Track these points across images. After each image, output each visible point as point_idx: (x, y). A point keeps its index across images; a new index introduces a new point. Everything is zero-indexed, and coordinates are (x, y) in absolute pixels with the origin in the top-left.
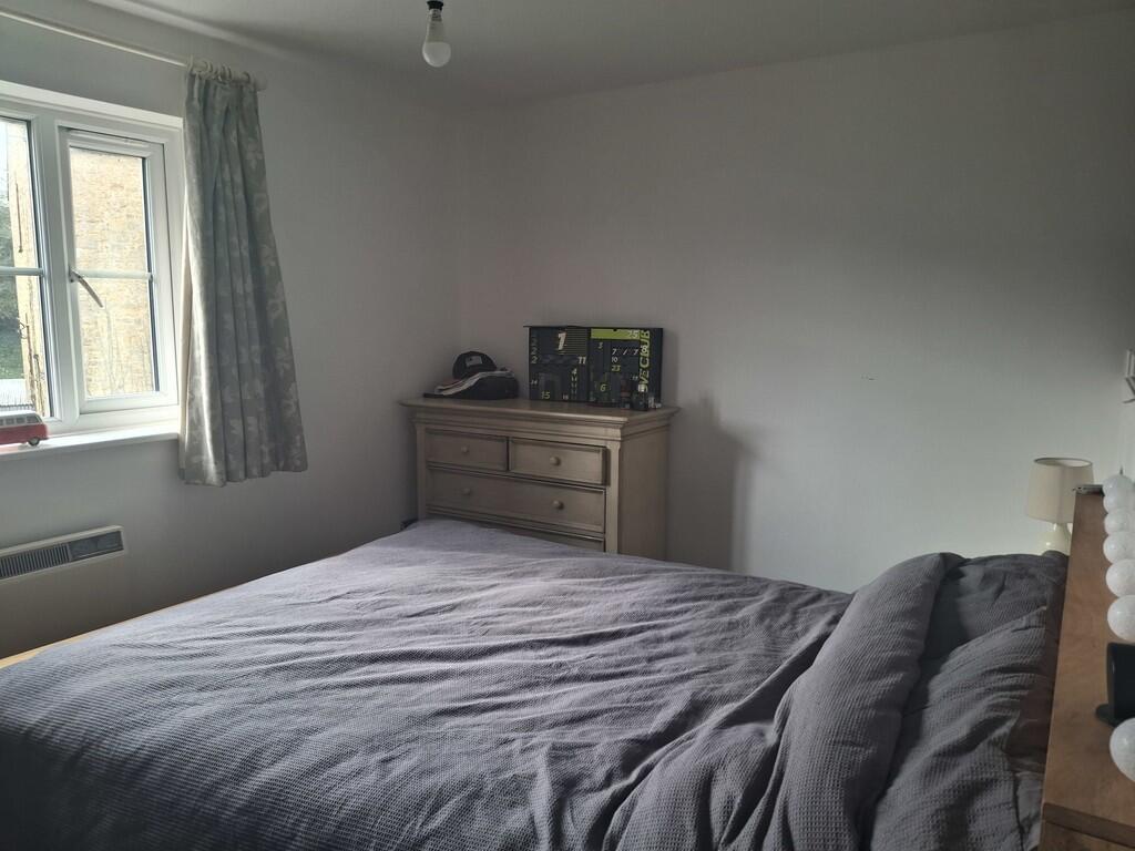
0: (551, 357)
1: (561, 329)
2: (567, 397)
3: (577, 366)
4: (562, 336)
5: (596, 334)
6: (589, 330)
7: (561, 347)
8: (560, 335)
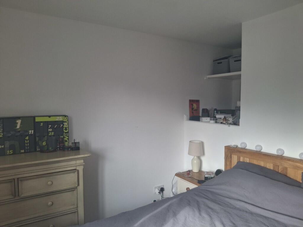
0: (12, 133)
1: (19, 118)
2: (23, 151)
3: (28, 135)
4: (19, 122)
5: (38, 120)
6: (34, 117)
7: (18, 127)
8: (17, 121)
